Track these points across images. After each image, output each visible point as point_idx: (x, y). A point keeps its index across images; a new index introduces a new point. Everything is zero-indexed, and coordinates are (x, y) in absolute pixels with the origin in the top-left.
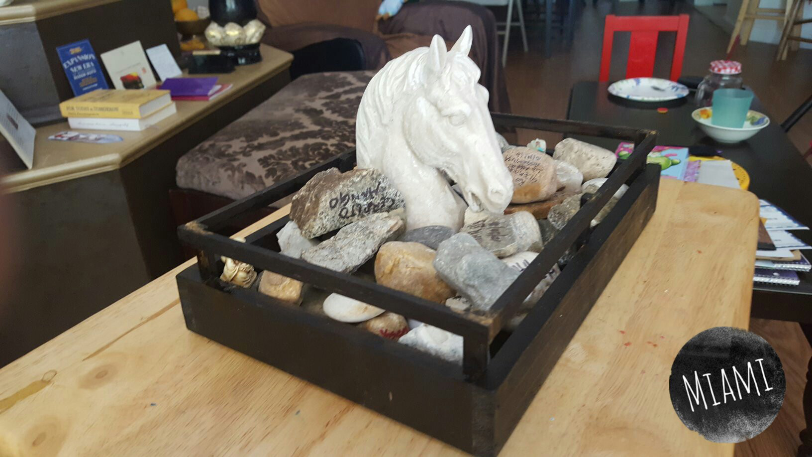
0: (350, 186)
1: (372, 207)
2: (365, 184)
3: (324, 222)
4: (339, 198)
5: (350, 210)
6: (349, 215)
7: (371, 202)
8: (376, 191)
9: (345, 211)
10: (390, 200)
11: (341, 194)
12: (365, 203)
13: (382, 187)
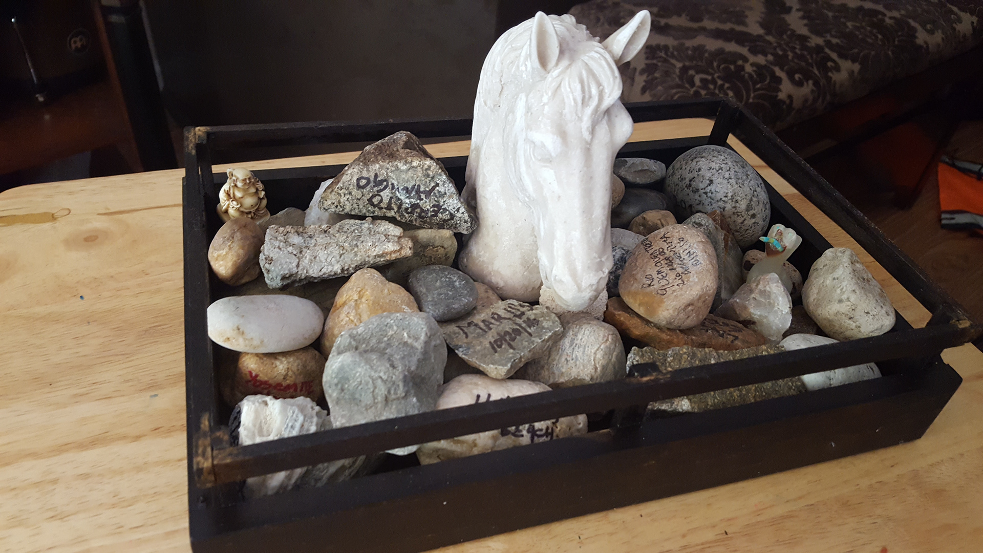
0: (392, 171)
1: (418, 210)
2: (412, 177)
3: (342, 201)
4: (372, 179)
5: (386, 200)
6: (382, 205)
7: (418, 203)
8: (428, 194)
9: (378, 198)
10: (448, 212)
11: (376, 176)
12: (407, 201)
13: (439, 192)
